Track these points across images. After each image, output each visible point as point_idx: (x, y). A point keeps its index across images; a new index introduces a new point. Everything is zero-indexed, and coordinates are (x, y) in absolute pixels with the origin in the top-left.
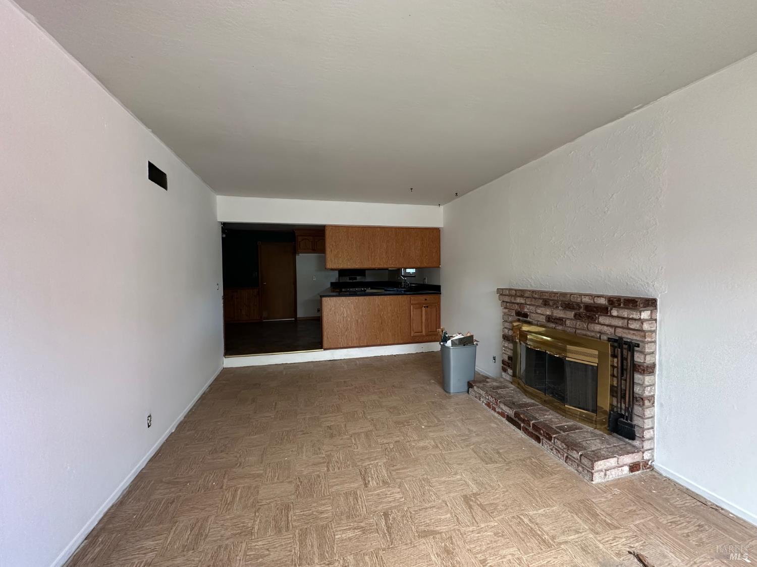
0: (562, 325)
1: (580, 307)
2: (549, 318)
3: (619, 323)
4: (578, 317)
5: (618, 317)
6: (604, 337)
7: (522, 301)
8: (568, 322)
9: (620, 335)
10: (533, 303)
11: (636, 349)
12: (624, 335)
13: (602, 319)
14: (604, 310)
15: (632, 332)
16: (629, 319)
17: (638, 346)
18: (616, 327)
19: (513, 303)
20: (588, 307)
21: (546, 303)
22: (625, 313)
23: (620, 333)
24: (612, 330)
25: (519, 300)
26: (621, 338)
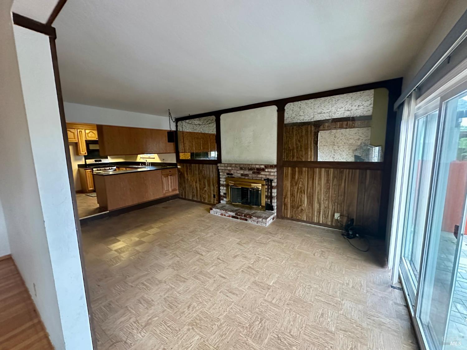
0: (247, 176)
1: (255, 169)
2: (242, 175)
3: (267, 173)
4: (253, 173)
5: (267, 172)
6: (263, 179)
7: (230, 168)
8: (250, 175)
9: (267, 177)
10: (236, 169)
11: (273, 181)
12: (269, 178)
13: (262, 173)
14: (263, 170)
15: (271, 176)
16: (271, 172)
17: (273, 180)
18: (266, 175)
19: (226, 170)
20: (258, 169)
21: (241, 169)
22: (270, 170)
23: (268, 177)
24: (265, 176)
25: (229, 168)
26: (268, 178)
